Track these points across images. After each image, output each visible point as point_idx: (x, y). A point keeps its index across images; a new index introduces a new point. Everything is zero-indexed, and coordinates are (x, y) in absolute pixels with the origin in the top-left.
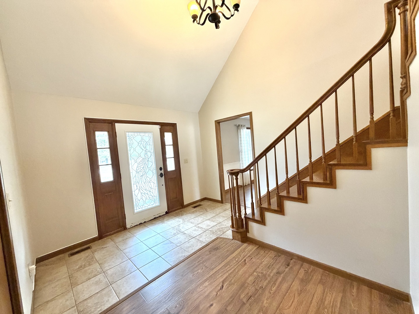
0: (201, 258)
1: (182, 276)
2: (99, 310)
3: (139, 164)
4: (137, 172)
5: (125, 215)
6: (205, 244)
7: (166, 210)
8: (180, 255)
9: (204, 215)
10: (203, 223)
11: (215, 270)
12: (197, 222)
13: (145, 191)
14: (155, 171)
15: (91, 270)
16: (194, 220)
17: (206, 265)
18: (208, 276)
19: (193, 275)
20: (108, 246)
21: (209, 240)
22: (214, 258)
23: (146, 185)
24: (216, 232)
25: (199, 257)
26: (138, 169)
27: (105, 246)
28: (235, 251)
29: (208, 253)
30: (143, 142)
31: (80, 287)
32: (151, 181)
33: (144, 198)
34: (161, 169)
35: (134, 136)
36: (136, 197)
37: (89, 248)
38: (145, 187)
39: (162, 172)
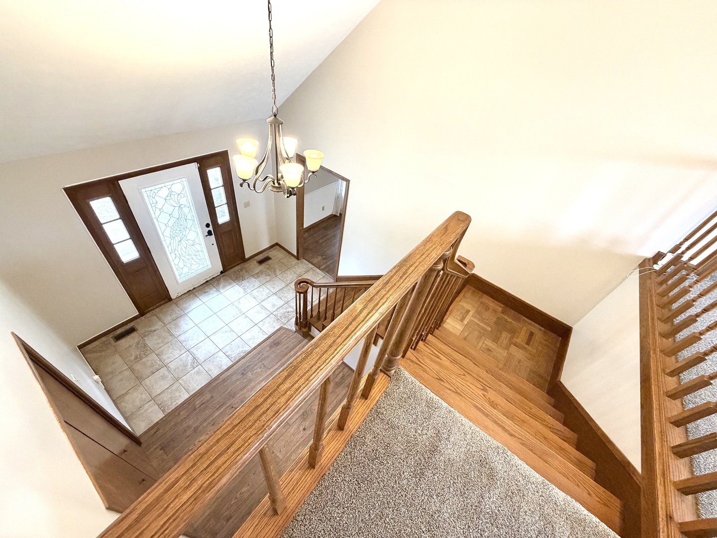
0: (261, 354)
1: (243, 374)
2: (174, 403)
3: (173, 227)
4: (172, 238)
5: (166, 288)
6: (267, 336)
7: (221, 269)
8: (241, 349)
9: (271, 283)
10: (268, 299)
11: (271, 370)
12: (261, 297)
13: (189, 257)
14: (199, 230)
15: (150, 362)
16: (258, 291)
17: (265, 364)
18: (265, 375)
19: (252, 374)
20: (158, 329)
21: (272, 331)
22: (273, 356)
23: (189, 250)
24: (280, 318)
25: (259, 353)
26: (172, 234)
27: (153, 329)
28: (293, 349)
29: (268, 348)
30: (172, 196)
31: (147, 381)
32: (195, 244)
33: (187, 264)
34: (208, 226)
35: (156, 191)
36: (177, 267)
37: (132, 330)
38: (187, 252)
39: (211, 228)
